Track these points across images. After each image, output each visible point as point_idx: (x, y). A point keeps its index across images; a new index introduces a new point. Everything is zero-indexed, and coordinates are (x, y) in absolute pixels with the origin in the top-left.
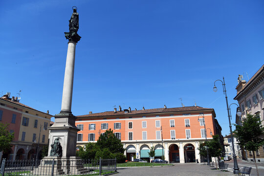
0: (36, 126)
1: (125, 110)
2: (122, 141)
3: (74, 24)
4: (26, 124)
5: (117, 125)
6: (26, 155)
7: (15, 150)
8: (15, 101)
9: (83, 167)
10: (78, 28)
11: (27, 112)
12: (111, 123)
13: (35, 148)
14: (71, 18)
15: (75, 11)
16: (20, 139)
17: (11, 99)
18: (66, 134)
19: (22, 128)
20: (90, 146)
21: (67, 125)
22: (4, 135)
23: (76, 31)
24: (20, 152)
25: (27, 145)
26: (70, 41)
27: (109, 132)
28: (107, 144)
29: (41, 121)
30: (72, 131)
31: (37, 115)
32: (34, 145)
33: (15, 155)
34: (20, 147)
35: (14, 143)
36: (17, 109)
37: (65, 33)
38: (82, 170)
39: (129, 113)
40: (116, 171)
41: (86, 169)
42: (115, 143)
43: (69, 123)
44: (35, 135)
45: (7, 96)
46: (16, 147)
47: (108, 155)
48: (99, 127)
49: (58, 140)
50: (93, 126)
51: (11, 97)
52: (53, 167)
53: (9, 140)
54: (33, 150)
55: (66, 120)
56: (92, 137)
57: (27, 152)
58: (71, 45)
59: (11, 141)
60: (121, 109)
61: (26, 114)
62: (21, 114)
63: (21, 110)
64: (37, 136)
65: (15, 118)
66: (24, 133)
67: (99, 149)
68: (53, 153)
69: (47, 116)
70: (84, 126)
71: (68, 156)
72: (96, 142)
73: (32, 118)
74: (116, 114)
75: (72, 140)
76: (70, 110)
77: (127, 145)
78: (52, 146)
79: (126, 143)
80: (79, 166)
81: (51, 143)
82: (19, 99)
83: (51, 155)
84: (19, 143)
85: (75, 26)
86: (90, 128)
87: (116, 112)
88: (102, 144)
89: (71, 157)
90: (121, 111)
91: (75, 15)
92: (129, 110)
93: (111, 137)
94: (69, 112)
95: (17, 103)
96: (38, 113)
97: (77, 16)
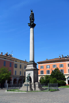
0: (21, 68)
1: (65, 57)
2: (64, 74)
3: (32, 18)
4: (16, 67)
5: (61, 65)
6: (17, 81)
7: (13, 79)
8: (10, 56)
9: (42, 87)
10: (34, 20)
11: (16, 61)
12: (58, 64)
13: (21, 78)
14: (30, 16)
15: (32, 11)
16: (14, 74)
17: (8, 56)
18: (32, 72)
19: (15, 69)
20: (47, 77)
21: (33, 68)
22: (7, 73)
23: (33, 22)
24: (15, 80)
25: (17, 77)
26: (31, 27)
27: (57, 70)
28: (56, 76)
29: (23, 65)
30: (35, 70)
31: (21, 62)
32: (21, 77)
33: (12, 81)
34: (15, 78)
35: (12, 76)
36: (11, 60)
37: (28, 24)
38: (41, 89)
39: (68, 59)
40: (58, 89)
41: (43, 88)
42: (60, 75)
43: (34, 67)
44: (20, 72)
45: (6, 54)
46: (13, 78)
47: (56, 81)
48: (51, 67)
49: (29, 75)
50: (48, 66)
51: (8, 55)
52: (27, 87)
53: (9, 75)
54: (20, 79)
55: (32, 65)
56: (48, 72)
57: (18, 80)
58: (31, 29)
59: (10, 75)
60: (63, 56)
61: (16, 62)
62: (14, 62)
63: (13, 61)
64: (22, 73)
65: (11, 64)
66: (16, 71)
67: (52, 78)
68: (28, 81)
69: (25, 62)
71: (34, 82)
72: (50, 74)
73: (18, 64)
74: (60, 59)
75: (36, 75)
76: (34, 60)
77: (68, 76)
78: (27, 78)
79: (67, 75)
80: (39, 87)
81: (26, 76)
82: (12, 55)
83: (27, 82)
84: (14, 76)
85: (33, 19)
87: (60, 58)
88: (53, 76)
89: (36, 83)
90: (63, 57)
91: (32, 14)
92: (68, 57)
93: (58, 72)
94: (33, 61)
95: (11, 57)
96: (21, 61)
97: (33, 14)
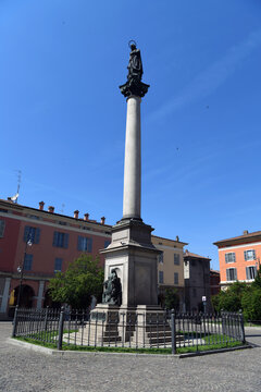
10: (141, 72)
15: (133, 48)
21: (128, 242)
31: (160, 244)
37: (120, 87)
38: (160, 335)
55: (127, 233)
56: (252, 271)
68: (107, 297)
69: (176, 244)
70: (237, 256)
78: (106, 284)
80: (153, 325)
83: (104, 302)
86: (246, 258)
89: (139, 307)
96: (161, 241)
97: (138, 54)
